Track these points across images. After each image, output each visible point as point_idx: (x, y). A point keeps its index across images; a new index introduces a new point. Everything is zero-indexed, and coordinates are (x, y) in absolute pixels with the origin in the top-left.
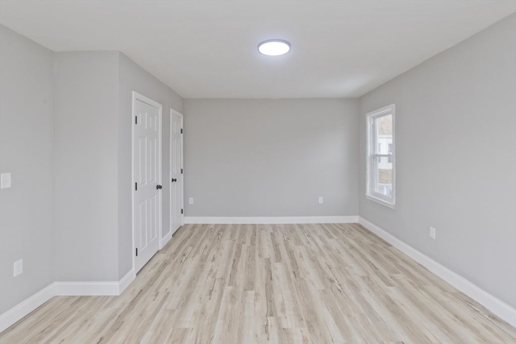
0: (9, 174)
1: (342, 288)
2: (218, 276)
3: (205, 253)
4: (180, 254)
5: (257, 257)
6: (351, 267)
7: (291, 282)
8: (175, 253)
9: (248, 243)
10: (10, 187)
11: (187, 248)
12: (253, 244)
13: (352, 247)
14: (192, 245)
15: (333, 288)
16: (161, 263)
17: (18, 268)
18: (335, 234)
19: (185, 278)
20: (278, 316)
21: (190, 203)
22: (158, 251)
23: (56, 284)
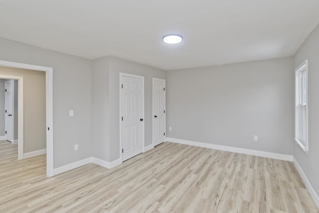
0: (73, 111)
1: (219, 203)
2: (155, 173)
3: (161, 159)
4: (149, 157)
5: (186, 168)
6: (243, 192)
7: (190, 187)
8: (147, 156)
9: (189, 159)
10: (73, 115)
11: (156, 154)
12: (192, 160)
13: (262, 179)
14: (159, 154)
15: (212, 201)
16: (137, 159)
17: (76, 147)
18: (259, 166)
19: (140, 169)
20: (162, 203)
21: (170, 130)
22: (142, 153)
23: (92, 157)
